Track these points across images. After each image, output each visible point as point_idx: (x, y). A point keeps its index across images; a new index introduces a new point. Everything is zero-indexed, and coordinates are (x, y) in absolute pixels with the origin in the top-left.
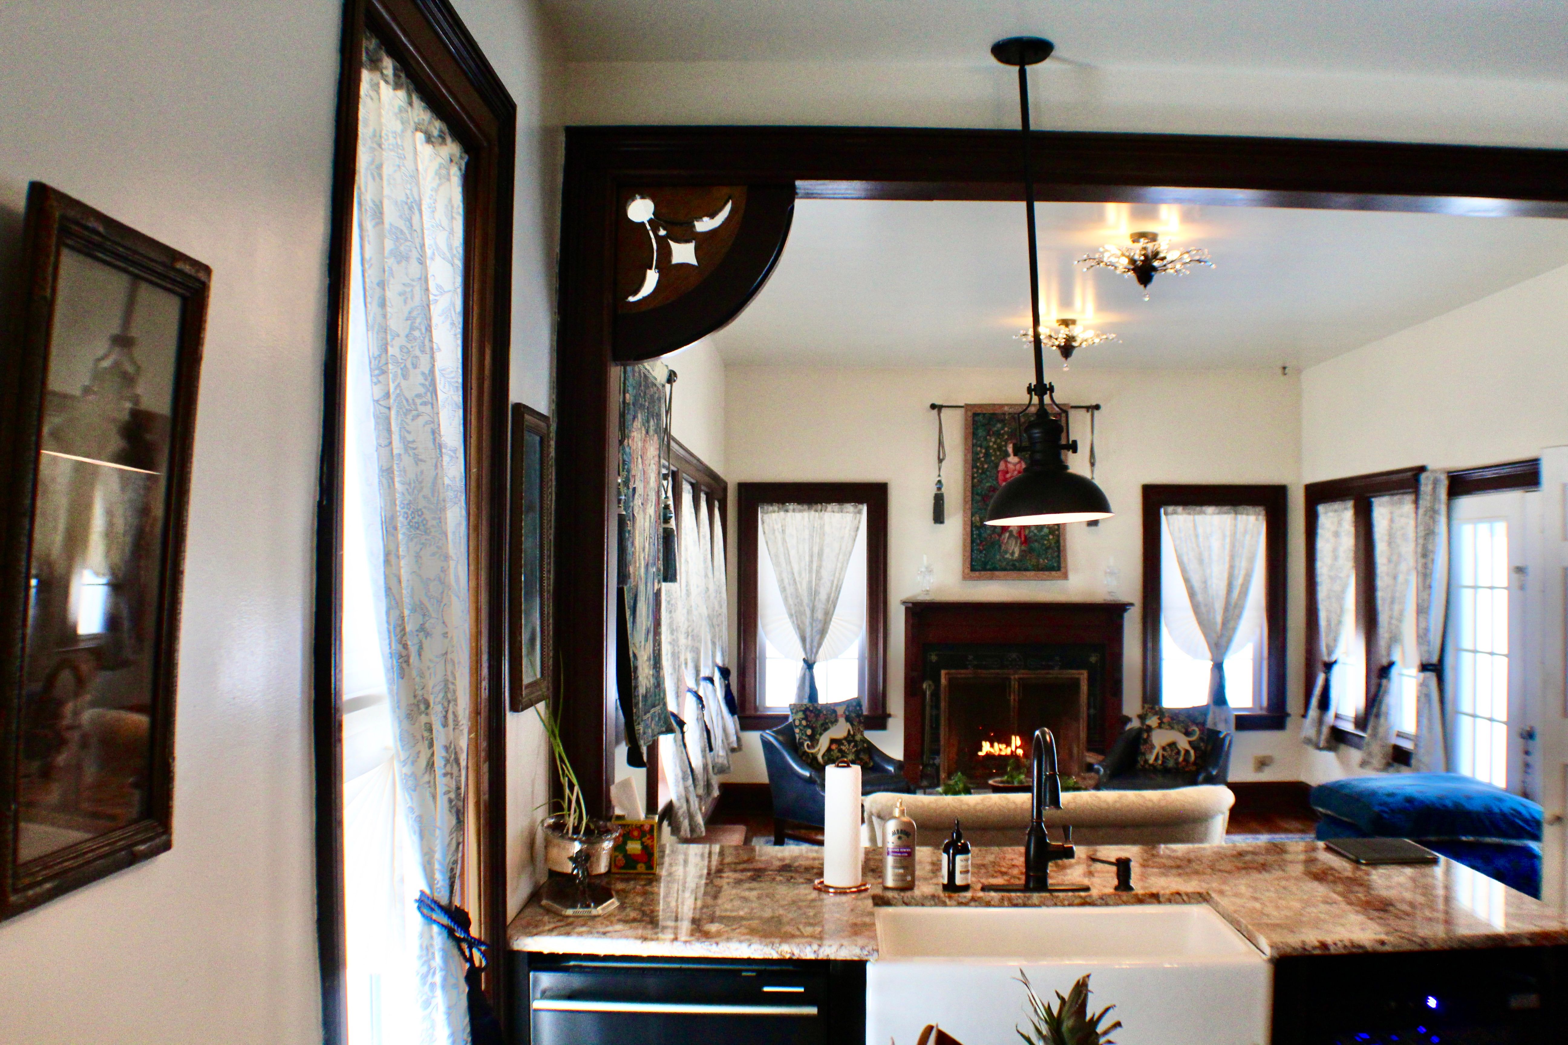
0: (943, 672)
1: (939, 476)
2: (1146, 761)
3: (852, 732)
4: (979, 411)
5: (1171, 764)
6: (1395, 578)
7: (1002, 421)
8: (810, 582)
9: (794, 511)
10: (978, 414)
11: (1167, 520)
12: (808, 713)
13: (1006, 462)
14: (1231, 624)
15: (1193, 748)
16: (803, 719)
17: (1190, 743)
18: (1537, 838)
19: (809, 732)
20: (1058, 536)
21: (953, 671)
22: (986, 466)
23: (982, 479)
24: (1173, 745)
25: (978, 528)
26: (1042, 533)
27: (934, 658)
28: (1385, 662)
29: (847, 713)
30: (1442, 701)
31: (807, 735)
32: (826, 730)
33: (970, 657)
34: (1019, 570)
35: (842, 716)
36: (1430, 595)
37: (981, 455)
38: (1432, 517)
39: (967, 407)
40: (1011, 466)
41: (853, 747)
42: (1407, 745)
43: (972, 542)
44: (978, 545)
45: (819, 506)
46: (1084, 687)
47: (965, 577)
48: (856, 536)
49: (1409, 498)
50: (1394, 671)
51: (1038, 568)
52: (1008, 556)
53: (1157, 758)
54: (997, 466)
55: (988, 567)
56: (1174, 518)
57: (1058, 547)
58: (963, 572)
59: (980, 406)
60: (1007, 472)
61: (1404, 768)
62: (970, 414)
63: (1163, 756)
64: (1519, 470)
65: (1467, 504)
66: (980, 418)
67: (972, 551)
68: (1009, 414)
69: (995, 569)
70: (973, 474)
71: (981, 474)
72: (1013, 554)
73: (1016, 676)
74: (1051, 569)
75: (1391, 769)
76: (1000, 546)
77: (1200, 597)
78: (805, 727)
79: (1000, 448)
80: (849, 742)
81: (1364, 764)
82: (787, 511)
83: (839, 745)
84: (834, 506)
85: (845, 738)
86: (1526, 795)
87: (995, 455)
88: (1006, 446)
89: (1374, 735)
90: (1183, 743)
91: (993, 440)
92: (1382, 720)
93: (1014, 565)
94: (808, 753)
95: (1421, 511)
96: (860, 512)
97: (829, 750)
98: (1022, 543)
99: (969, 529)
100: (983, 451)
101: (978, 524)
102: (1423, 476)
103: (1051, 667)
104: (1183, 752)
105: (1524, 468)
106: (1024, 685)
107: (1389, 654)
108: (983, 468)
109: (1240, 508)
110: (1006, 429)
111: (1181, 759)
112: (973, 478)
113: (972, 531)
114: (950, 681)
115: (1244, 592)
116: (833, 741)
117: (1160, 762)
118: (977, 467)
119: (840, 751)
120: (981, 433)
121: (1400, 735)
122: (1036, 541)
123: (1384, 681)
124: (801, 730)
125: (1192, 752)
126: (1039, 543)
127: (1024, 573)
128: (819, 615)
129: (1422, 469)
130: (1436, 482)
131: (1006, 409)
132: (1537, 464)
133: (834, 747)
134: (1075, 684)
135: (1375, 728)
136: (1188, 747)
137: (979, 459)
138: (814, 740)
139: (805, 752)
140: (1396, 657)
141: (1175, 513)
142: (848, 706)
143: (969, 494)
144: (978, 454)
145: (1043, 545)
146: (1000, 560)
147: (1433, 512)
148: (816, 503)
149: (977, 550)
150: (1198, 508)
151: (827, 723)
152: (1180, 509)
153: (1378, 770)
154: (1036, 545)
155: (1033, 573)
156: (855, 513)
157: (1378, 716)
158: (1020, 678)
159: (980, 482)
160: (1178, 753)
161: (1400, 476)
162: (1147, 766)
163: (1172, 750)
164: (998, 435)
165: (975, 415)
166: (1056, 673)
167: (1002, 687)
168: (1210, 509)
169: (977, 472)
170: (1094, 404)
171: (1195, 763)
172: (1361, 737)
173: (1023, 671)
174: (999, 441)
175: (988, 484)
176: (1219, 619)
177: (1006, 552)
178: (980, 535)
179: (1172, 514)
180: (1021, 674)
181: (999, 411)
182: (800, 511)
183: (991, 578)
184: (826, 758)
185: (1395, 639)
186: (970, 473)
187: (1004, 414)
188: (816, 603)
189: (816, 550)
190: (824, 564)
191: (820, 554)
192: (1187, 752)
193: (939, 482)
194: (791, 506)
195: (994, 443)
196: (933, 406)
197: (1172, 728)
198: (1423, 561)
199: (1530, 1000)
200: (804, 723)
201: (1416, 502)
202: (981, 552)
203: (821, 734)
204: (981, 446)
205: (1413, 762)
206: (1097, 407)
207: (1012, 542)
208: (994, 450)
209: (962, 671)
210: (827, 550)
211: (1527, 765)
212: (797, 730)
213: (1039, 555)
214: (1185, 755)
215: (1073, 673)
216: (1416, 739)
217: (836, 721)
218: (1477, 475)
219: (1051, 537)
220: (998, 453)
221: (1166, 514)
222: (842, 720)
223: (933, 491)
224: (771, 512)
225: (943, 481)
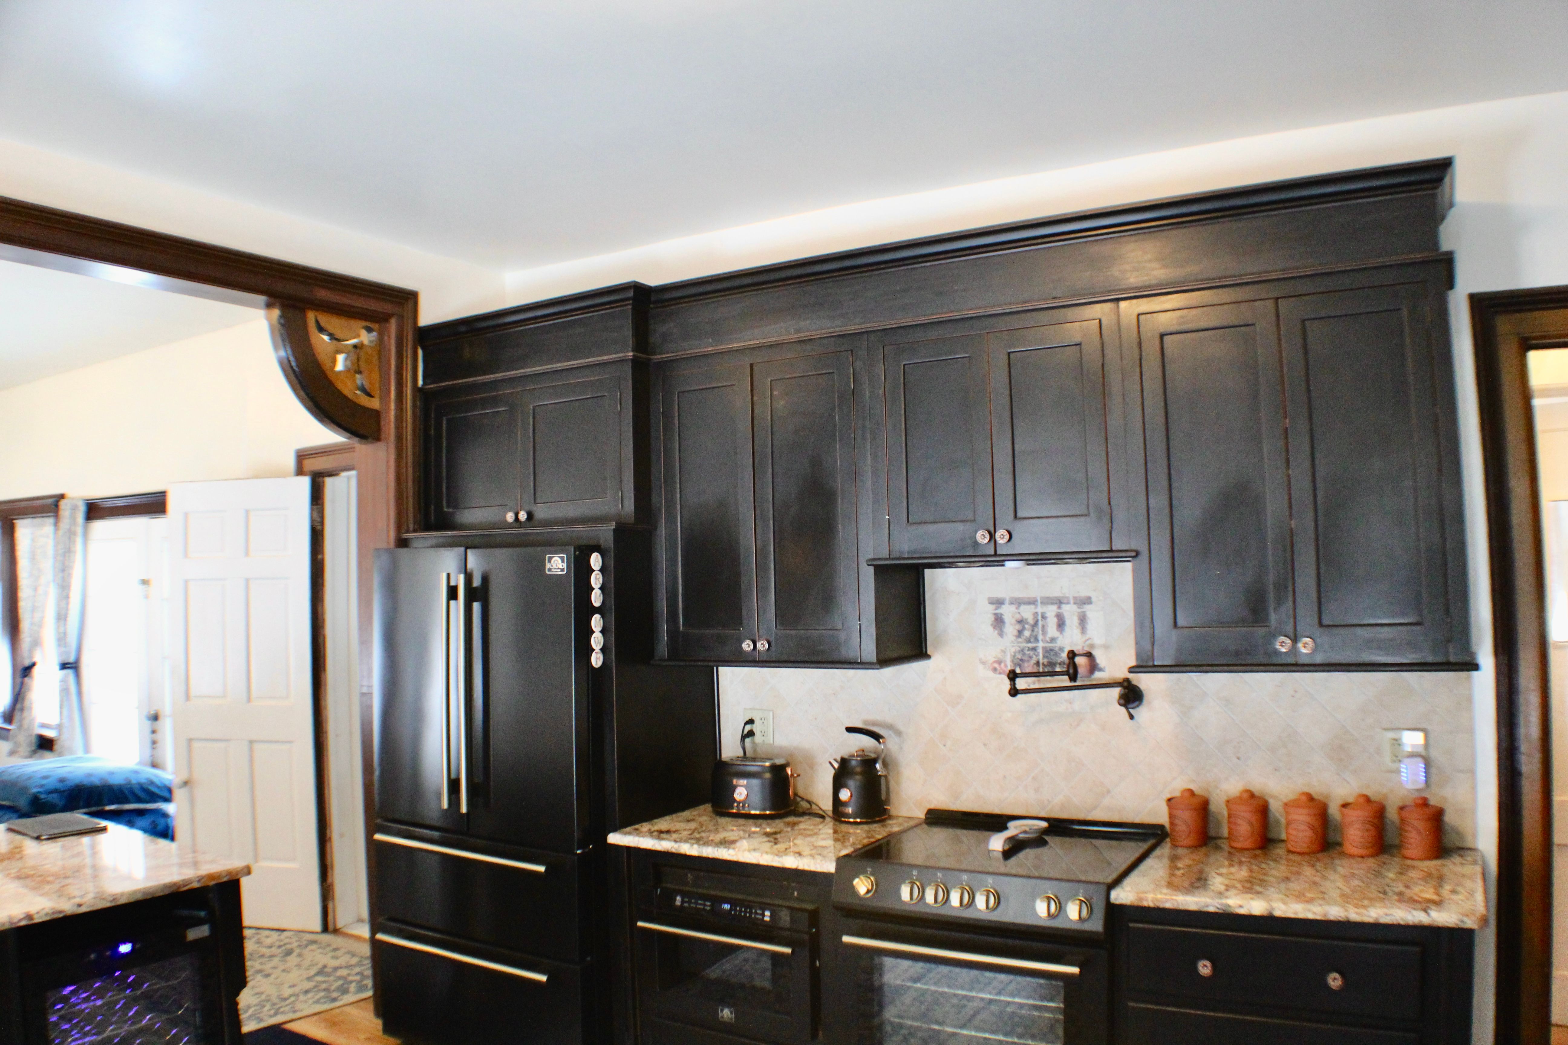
6: (36, 589)
18: (168, 800)
28: (27, 663)
30: (80, 693)
36: (68, 604)
38: (70, 538)
42: (50, 733)
49: (51, 520)
50: (36, 671)
61: (47, 754)
64: (144, 500)
65: (100, 526)
75: (37, 755)
81: (12, 753)
86: (154, 765)
89: (20, 727)
92: (26, 714)
95: (61, 532)
102: (63, 503)
105: (150, 499)
107: (31, 657)
121: (43, 726)
123: (26, 679)
129: (62, 496)
130: (74, 508)
132: (165, 496)
135: (21, 721)
140: (37, 658)
147: (71, 534)
153: (26, 757)
157: (22, 710)
161: (41, 502)
172: (8, 730)
185: (36, 643)
198: (61, 575)
199: (203, 931)
201: (56, 524)
205: (56, 747)
211: (154, 742)
216: (59, 727)
218: (109, 504)
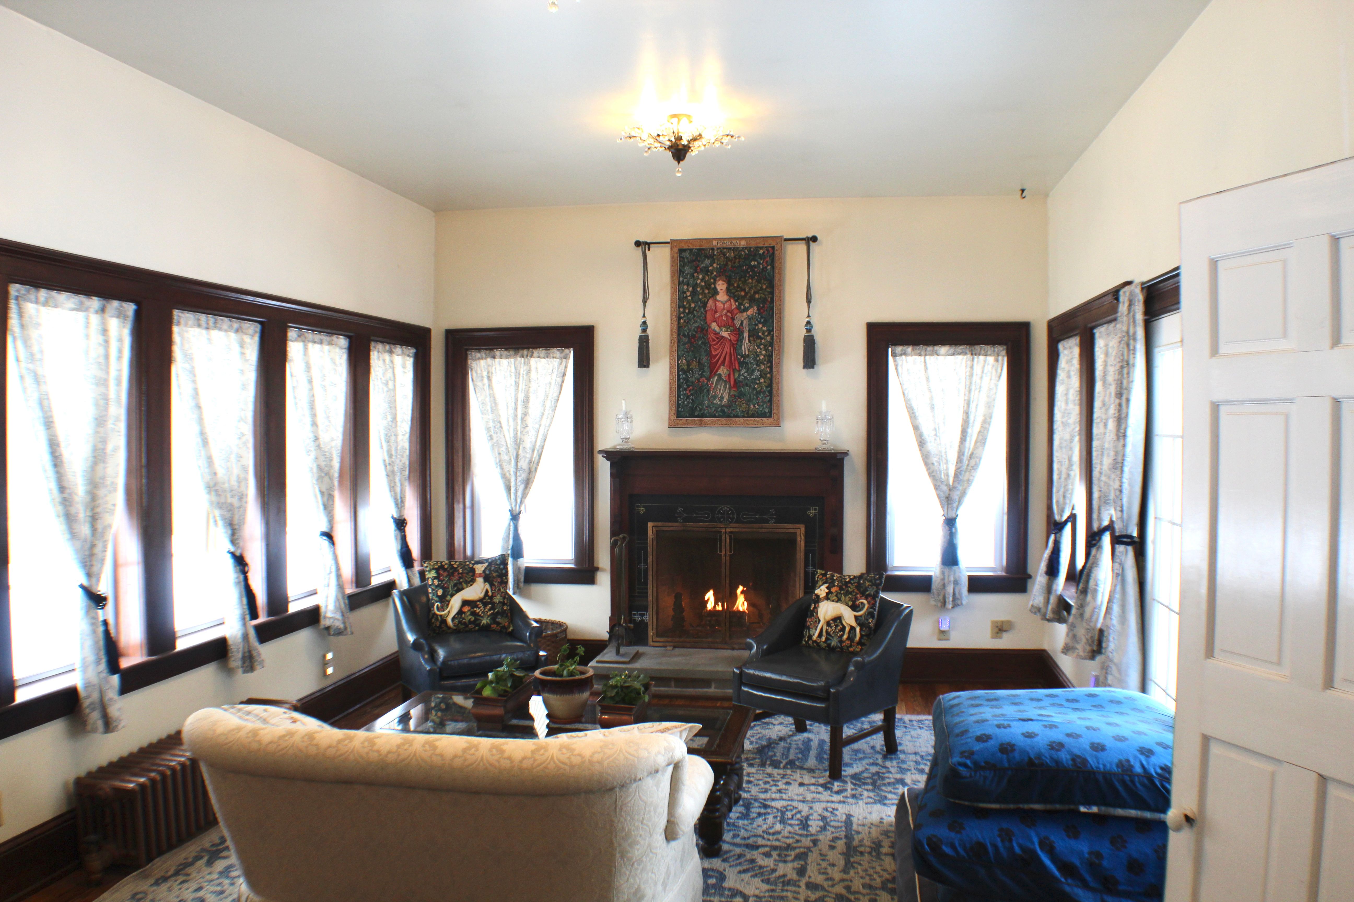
0: (650, 525)
1: (644, 316)
2: (810, 637)
3: (490, 593)
4: (685, 247)
5: (834, 642)
7: (711, 257)
8: (515, 430)
9: (501, 357)
10: (685, 250)
11: (895, 361)
12: (441, 572)
13: (716, 300)
14: (965, 477)
15: (859, 624)
16: (435, 578)
17: (856, 618)
19: (440, 592)
20: (771, 379)
21: (660, 524)
22: (693, 305)
23: (689, 320)
24: (838, 619)
25: (685, 372)
26: (753, 377)
27: (642, 510)
29: (487, 572)
31: (438, 596)
32: (459, 590)
33: (680, 509)
34: (729, 416)
35: (480, 575)
37: (688, 294)
39: (673, 243)
40: (720, 305)
41: (490, 610)
43: (679, 386)
44: (685, 390)
45: (525, 352)
46: (801, 544)
47: (672, 425)
48: (563, 382)
51: (748, 414)
52: (716, 401)
53: (820, 635)
54: (705, 305)
55: (696, 414)
56: (901, 360)
57: (770, 392)
58: (670, 419)
59: (687, 241)
60: (716, 312)
62: (676, 250)
63: (827, 633)
66: (687, 254)
67: (679, 396)
68: (718, 249)
69: (703, 416)
70: (679, 314)
71: (688, 314)
72: (722, 398)
73: (728, 530)
74: (763, 415)
76: (708, 391)
77: (931, 446)
78: (437, 586)
79: (708, 286)
80: (485, 605)
82: (494, 357)
83: (472, 608)
84: (542, 352)
85: (481, 600)
87: (703, 293)
88: (714, 283)
90: (849, 617)
91: (701, 277)
93: (723, 411)
94: (437, 615)
96: (566, 357)
97: (460, 612)
98: (730, 388)
99: (675, 374)
100: (690, 289)
101: (685, 368)
102: (1122, 296)
103: (767, 521)
104: (847, 629)
106: (738, 542)
108: (689, 308)
109: (977, 348)
110: (715, 265)
111: (845, 637)
112: (680, 318)
113: (679, 376)
114: (658, 534)
115: (982, 440)
116: (465, 603)
117: (823, 639)
118: (684, 307)
119: (474, 614)
120: (687, 269)
122: (747, 385)
124: (433, 590)
125: (858, 629)
126: (750, 386)
127: (733, 419)
128: (523, 464)
130: (1133, 300)
131: (714, 243)
133: (466, 609)
134: (791, 541)
136: (854, 623)
137: (687, 297)
138: (444, 601)
139: (435, 614)
141: (905, 354)
142: (490, 564)
143: (676, 336)
144: (685, 293)
145: (755, 389)
146: (708, 406)
148: (523, 348)
149: (684, 395)
150: (930, 348)
151: (461, 583)
152: (909, 349)
154: (747, 389)
155: (742, 419)
156: (561, 358)
158: (730, 532)
159: (687, 322)
160: (844, 628)
162: (810, 642)
163: (836, 626)
164: (706, 271)
165: (681, 251)
166: (771, 528)
167: (713, 541)
168: (943, 350)
169: (684, 312)
170: (810, 236)
171: (860, 643)
173: (734, 525)
174: (707, 278)
175: (696, 325)
176: (952, 472)
177: (714, 397)
178: (686, 379)
179: (901, 355)
180: (734, 528)
181: (706, 246)
182: (507, 357)
183: (700, 425)
184: (456, 621)
186: (676, 313)
187: (713, 249)
188: (521, 452)
189: (521, 396)
190: (530, 411)
191: (526, 401)
192: (852, 628)
193: (644, 323)
194: (498, 353)
195: (702, 280)
196: (638, 244)
197: (839, 600)
200: (436, 582)
202: (688, 397)
203: (452, 595)
204: (688, 285)
206: (814, 239)
207: (721, 387)
208: (702, 288)
209: (670, 524)
210: (532, 397)
212: (430, 590)
213: (750, 400)
214: (850, 632)
215: (789, 528)
217: (473, 581)
219: (762, 380)
220: (706, 291)
221: (894, 355)
222: (480, 580)
223: (638, 332)
224: (479, 359)
225: (648, 323)
